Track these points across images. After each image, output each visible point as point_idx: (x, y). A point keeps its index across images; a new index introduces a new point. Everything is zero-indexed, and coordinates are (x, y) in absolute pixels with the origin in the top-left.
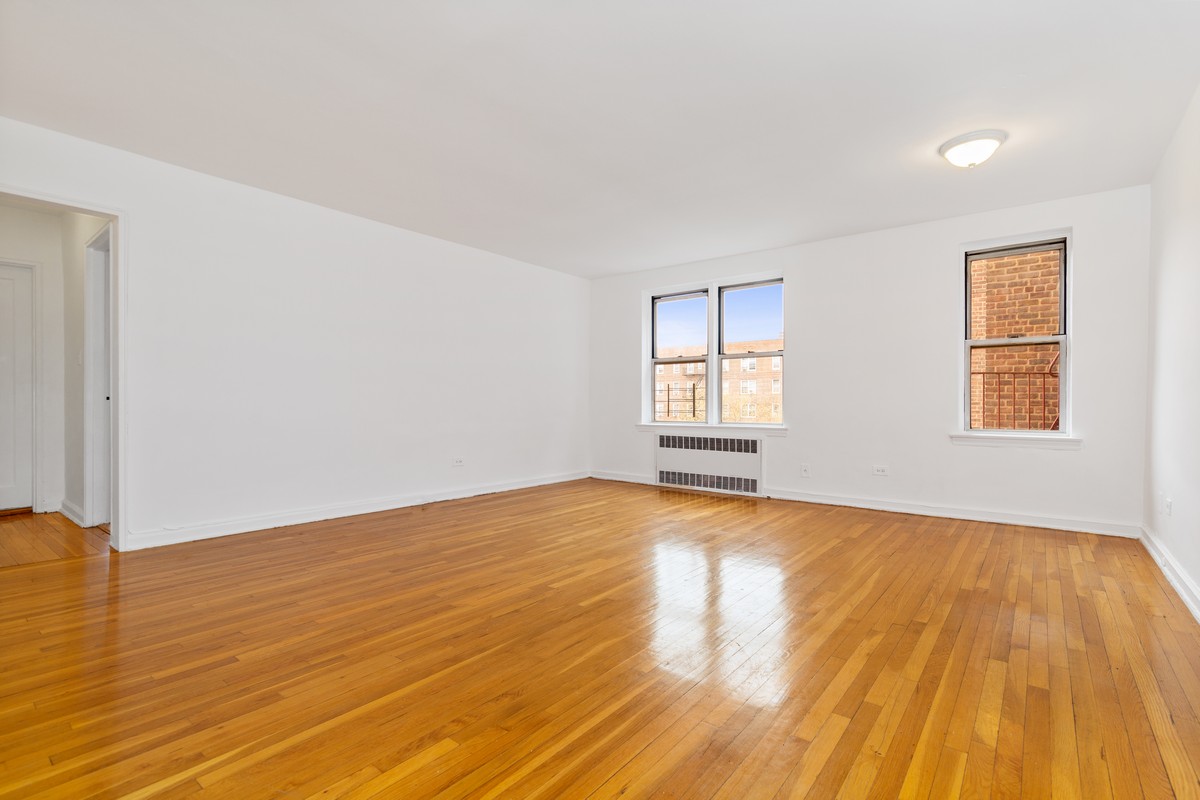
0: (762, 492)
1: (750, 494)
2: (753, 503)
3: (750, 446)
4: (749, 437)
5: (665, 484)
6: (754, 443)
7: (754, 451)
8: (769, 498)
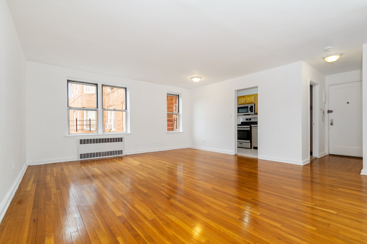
0: (124, 154)
1: (120, 155)
2: (121, 158)
3: (120, 140)
4: (120, 137)
5: (83, 159)
6: (122, 138)
7: (122, 141)
8: (126, 155)
